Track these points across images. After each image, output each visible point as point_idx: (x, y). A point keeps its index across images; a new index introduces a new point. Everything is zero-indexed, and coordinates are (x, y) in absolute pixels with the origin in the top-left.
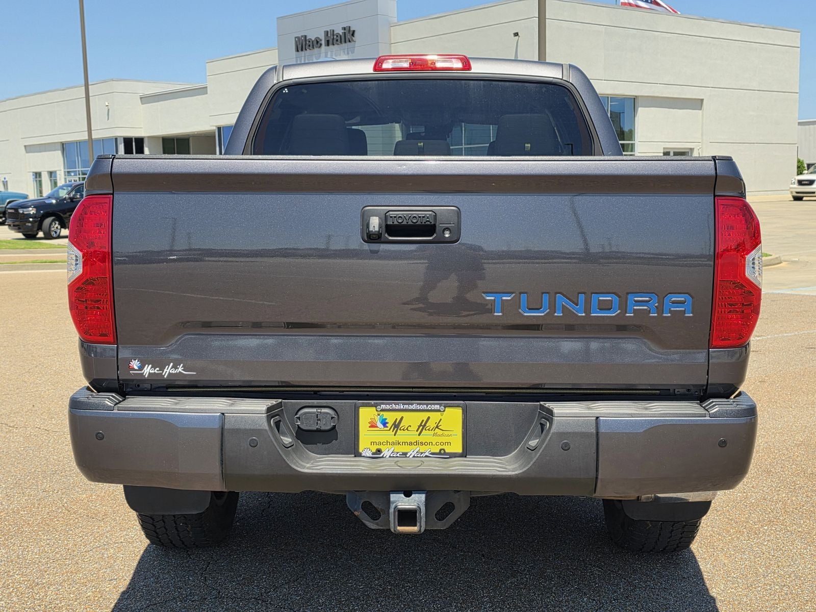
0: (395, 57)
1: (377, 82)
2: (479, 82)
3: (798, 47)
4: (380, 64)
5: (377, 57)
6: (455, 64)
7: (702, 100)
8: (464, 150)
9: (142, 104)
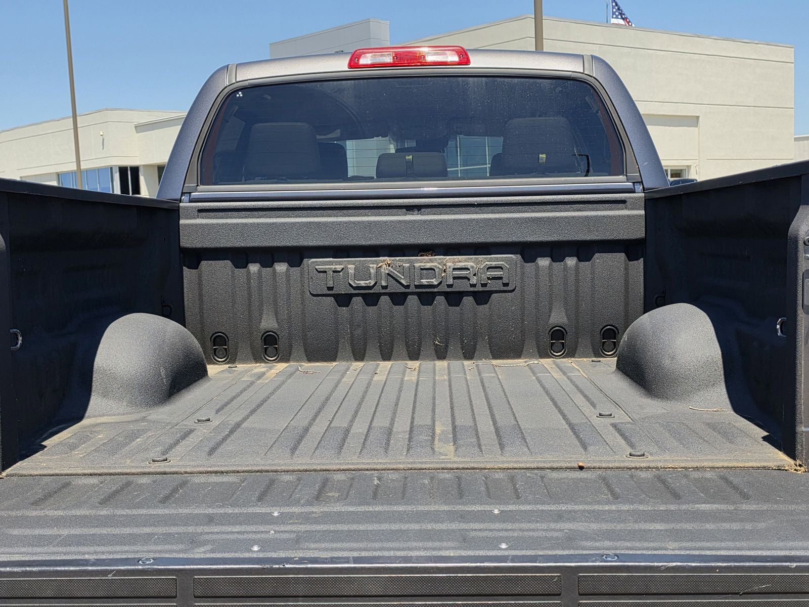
0: (376, 51)
1: (353, 82)
2: (480, 79)
3: (792, 63)
4: (357, 59)
5: (353, 51)
6: (449, 57)
7: (698, 117)
8: (459, 172)
9: (137, 132)
